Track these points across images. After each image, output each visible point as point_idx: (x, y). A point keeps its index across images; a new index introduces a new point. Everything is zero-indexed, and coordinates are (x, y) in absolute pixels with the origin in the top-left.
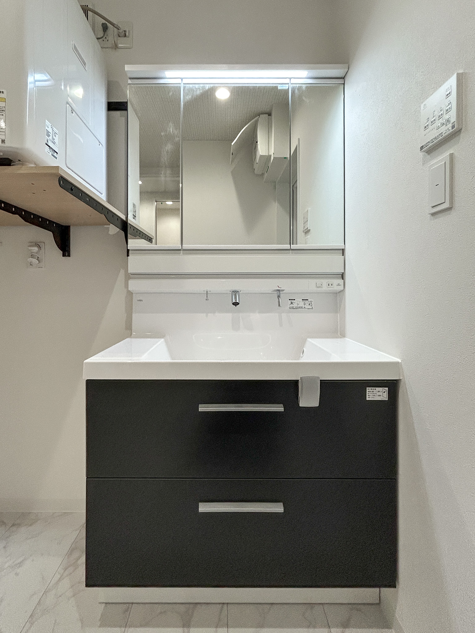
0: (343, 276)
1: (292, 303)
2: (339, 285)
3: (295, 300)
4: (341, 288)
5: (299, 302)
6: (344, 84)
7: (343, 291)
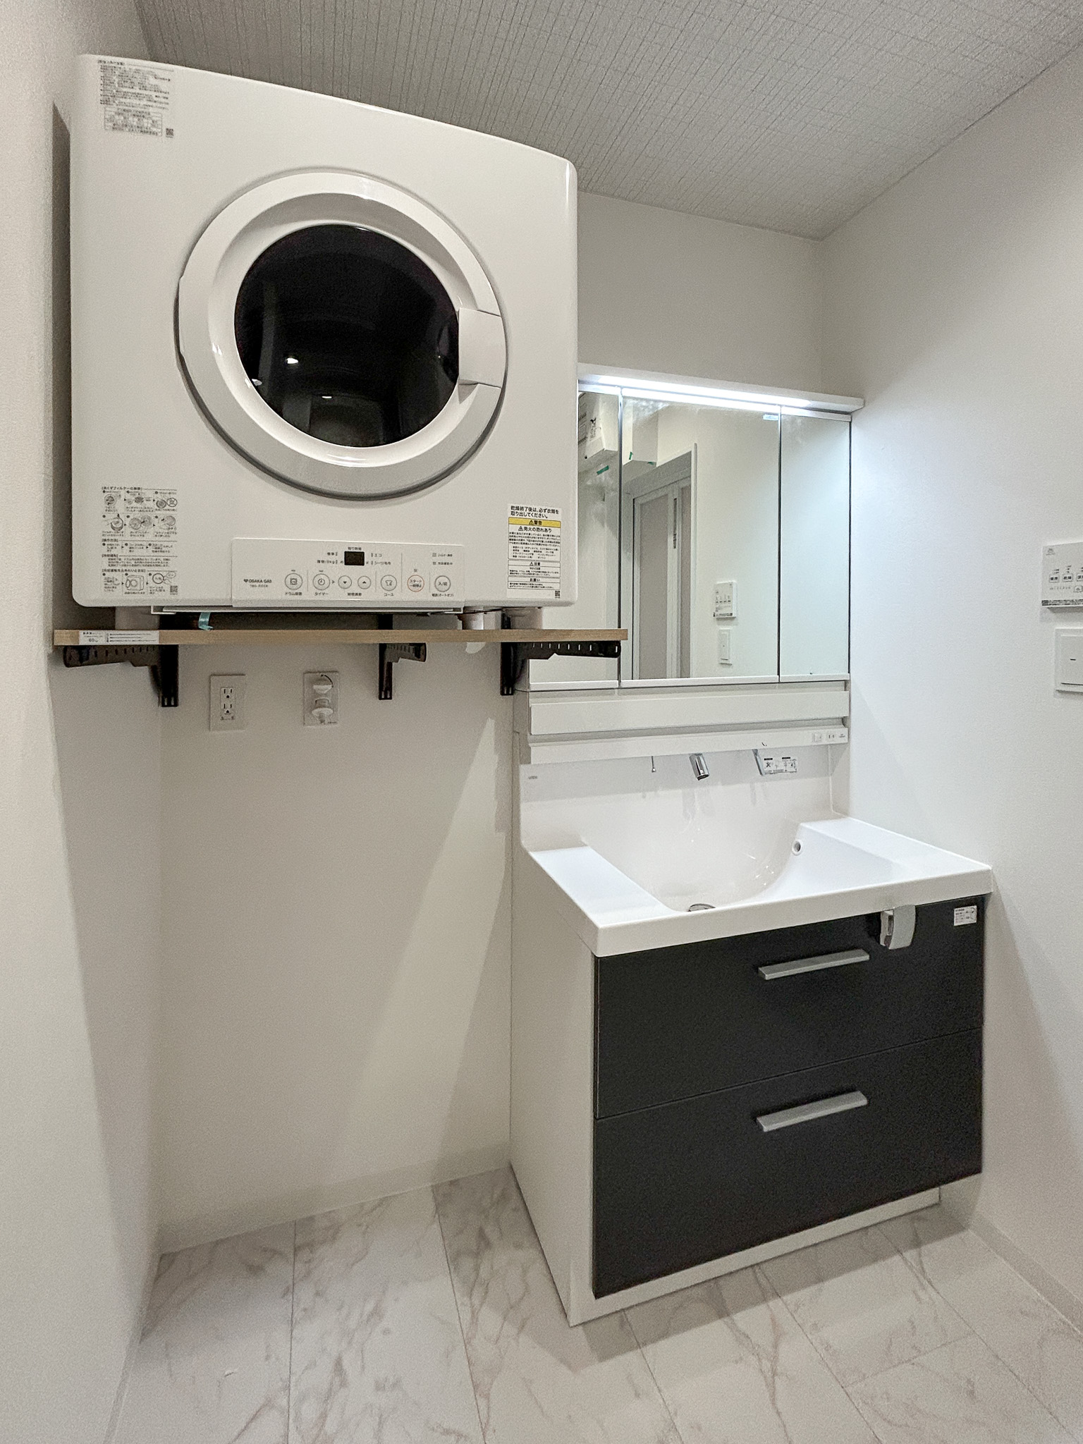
0: (844, 721)
1: (768, 765)
2: (842, 736)
3: (772, 759)
4: (845, 740)
5: (778, 764)
6: (850, 423)
7: (847, 744)
